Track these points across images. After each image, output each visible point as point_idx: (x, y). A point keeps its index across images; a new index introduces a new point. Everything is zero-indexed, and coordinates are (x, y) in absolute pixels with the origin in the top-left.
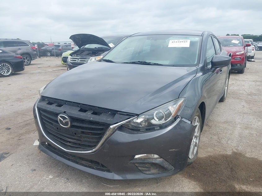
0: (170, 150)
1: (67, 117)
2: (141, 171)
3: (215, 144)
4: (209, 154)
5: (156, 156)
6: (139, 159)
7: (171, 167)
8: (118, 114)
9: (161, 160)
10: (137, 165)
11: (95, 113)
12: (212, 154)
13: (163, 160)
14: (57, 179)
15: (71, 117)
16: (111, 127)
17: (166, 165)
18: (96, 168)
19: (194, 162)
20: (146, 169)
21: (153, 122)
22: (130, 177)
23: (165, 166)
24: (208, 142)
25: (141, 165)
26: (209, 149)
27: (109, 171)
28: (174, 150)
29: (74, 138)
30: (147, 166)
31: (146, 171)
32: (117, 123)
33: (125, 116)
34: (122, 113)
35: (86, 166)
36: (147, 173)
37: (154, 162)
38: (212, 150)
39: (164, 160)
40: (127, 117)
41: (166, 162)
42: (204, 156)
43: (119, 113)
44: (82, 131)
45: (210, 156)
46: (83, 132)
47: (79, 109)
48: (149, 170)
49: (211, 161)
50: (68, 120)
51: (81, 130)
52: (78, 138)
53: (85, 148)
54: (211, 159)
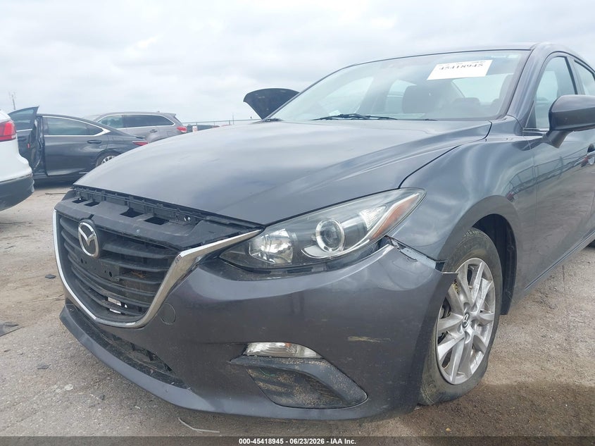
0: (350, 339)
1: (92, 230)
2: (266, 395)
3: (553, 354)
4: (522, 379)
5: (309, 353)
6: (260, 356)
7: (354, 392)
8: (207, 221)
9: (323, 365)
10: (254, 374)
11: (157, 220)
12: (531, 380)
13: (329, 366)
14: (81, 393)
15: (99, 229)
16: (183, 254)
17: (339, 382)
18: (155, 372)
19: (466, 394)
20: (279, 389)
21: (311, 251)
22: (232, 406)
23: (336, 387)
24: (529, 346)
25: (265, 376)
26: (527, 366)
27: (179, 384)
28: (364, 339)
29: (110, 285)
30: (281, 379)
31: (280, 394)
32: (199, 245)
33: (225, 228)
34: (217, 219)
35: (134, 365)
36: (284, 400)
37: (297, 367)
38: (537, 368)
39: (333, 368)
40: (231, 230)
41: (339, 374)
42: (505, 382)
43: (208, 218)
44: (125, 269)
45: (522, 386)
46: (126, 271)
47: (126, 209)
48: (289, 395)
49: (520, 398)
50: (94, 236)
51: (121, 265)
52: (119, 288)
53: (131, 316)
54: (525, 395)
